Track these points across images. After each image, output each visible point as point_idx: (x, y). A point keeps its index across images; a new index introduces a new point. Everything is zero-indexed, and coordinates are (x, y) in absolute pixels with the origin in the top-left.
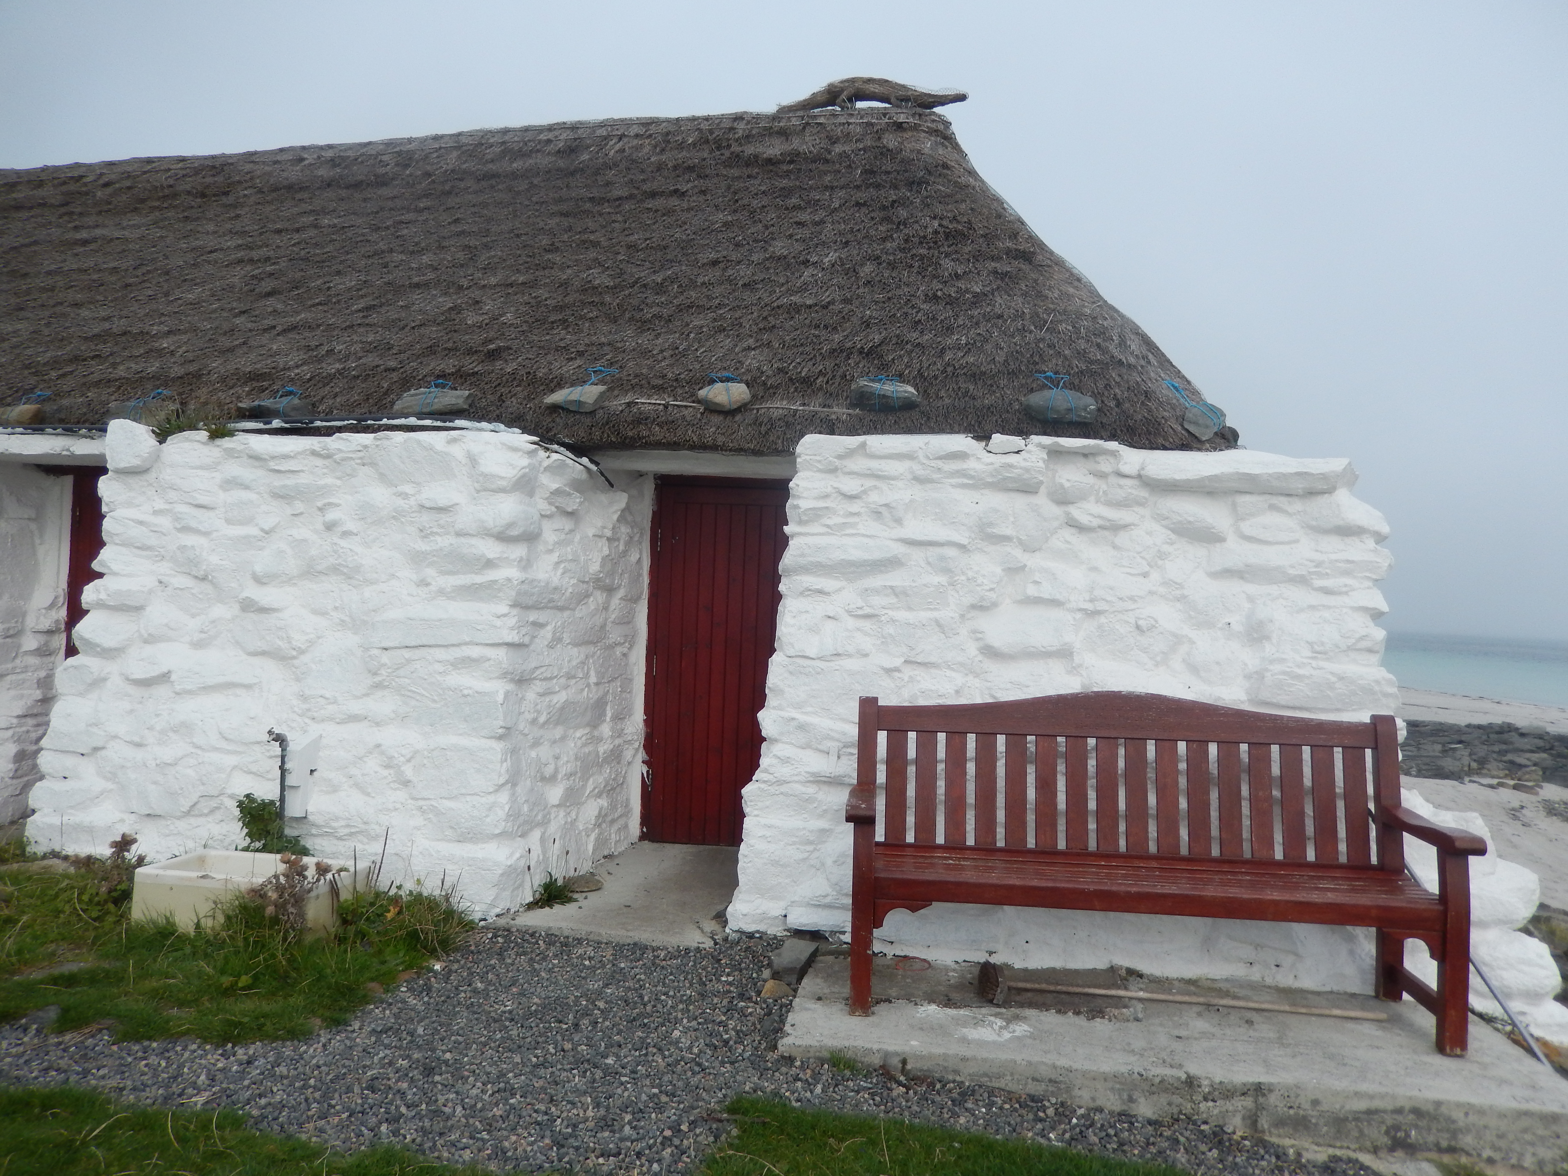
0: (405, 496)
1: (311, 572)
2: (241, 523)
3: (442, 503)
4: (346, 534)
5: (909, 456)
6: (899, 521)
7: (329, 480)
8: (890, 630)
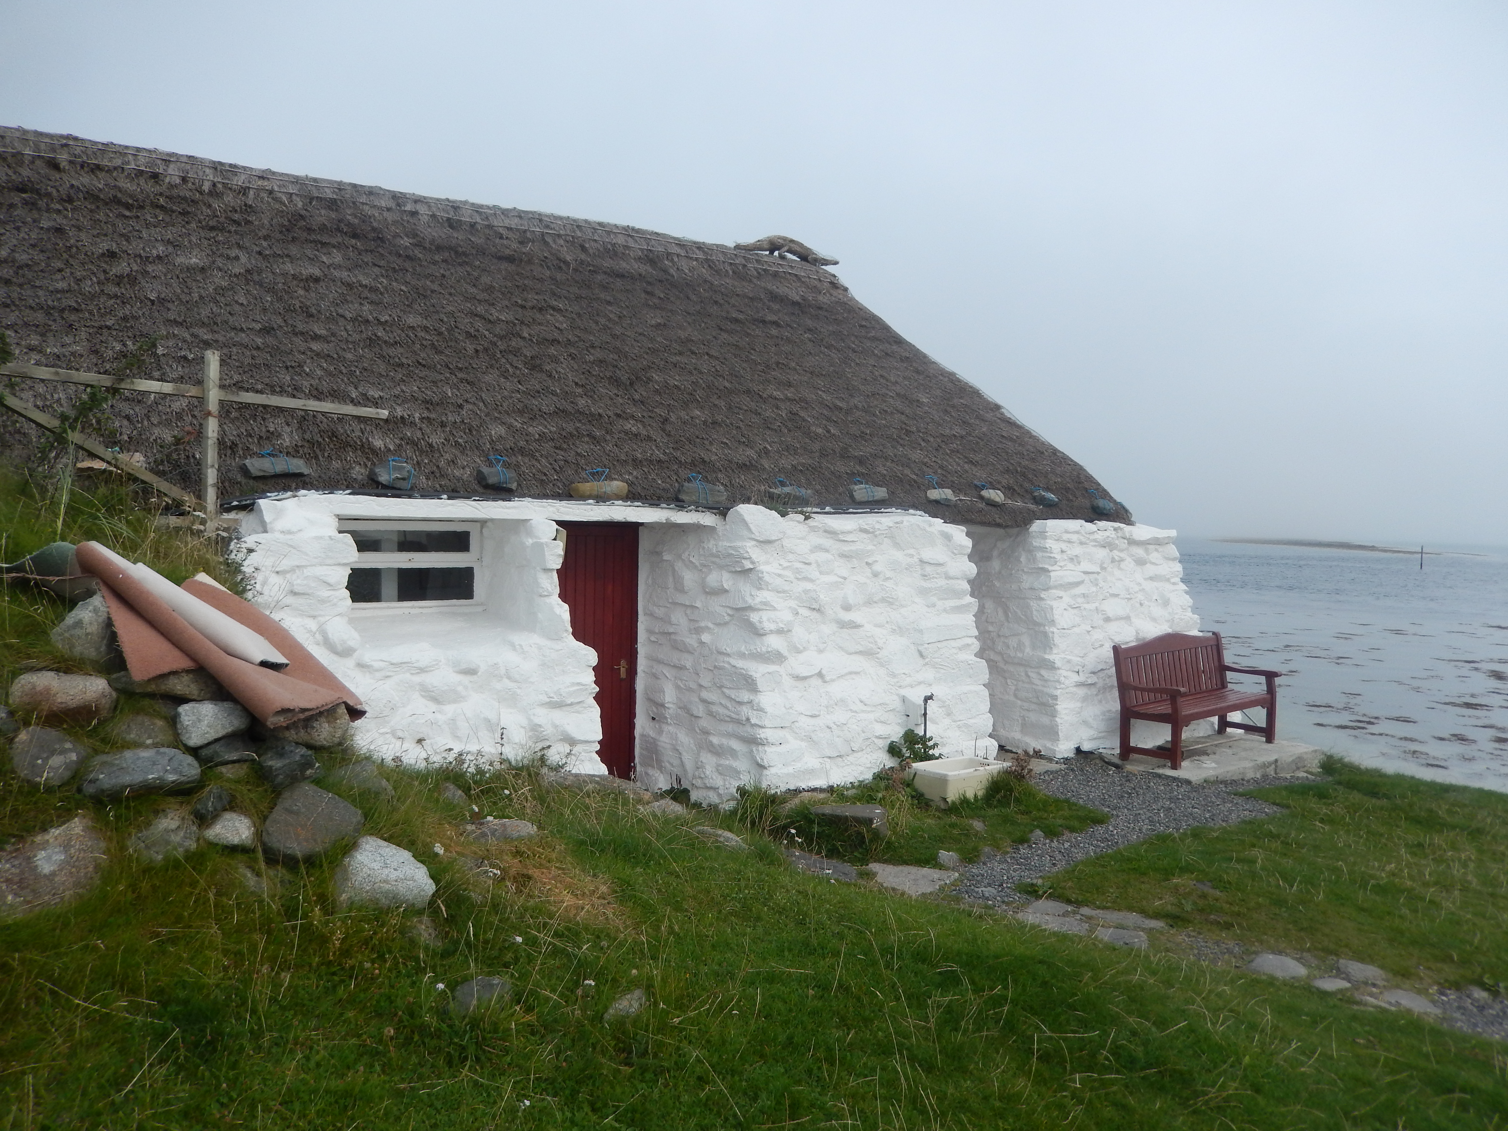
0: (912, 556)
1: (870, 602)
2: (828, 574)
3: (941, 561)
4: (888, 579)
5: (1077, 532)
6: (1079, 563)
7: (870, 547)
8: (1084, 613)
